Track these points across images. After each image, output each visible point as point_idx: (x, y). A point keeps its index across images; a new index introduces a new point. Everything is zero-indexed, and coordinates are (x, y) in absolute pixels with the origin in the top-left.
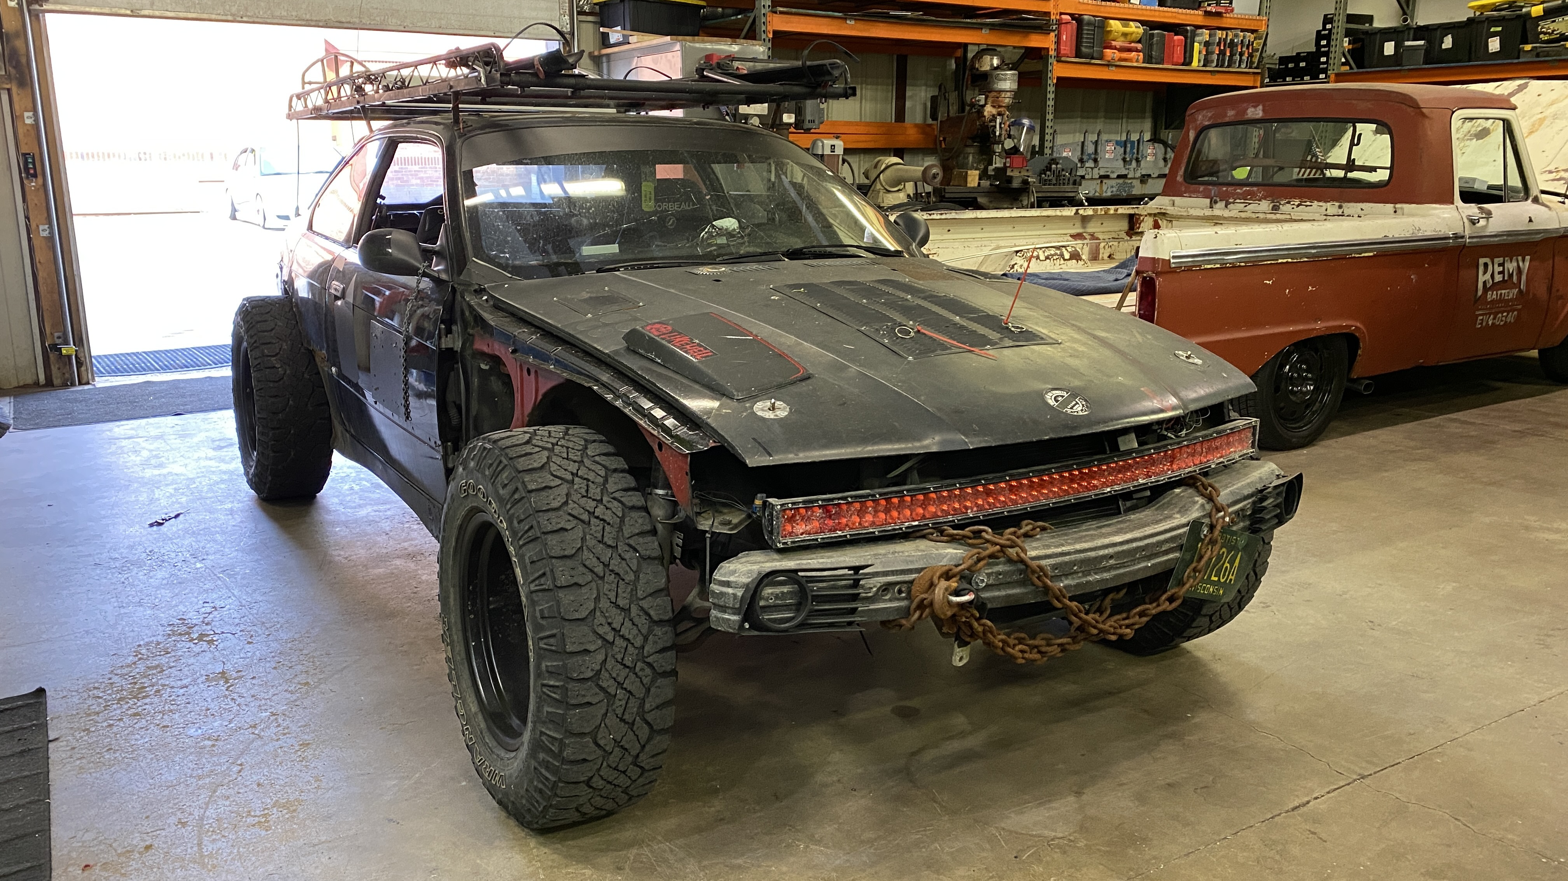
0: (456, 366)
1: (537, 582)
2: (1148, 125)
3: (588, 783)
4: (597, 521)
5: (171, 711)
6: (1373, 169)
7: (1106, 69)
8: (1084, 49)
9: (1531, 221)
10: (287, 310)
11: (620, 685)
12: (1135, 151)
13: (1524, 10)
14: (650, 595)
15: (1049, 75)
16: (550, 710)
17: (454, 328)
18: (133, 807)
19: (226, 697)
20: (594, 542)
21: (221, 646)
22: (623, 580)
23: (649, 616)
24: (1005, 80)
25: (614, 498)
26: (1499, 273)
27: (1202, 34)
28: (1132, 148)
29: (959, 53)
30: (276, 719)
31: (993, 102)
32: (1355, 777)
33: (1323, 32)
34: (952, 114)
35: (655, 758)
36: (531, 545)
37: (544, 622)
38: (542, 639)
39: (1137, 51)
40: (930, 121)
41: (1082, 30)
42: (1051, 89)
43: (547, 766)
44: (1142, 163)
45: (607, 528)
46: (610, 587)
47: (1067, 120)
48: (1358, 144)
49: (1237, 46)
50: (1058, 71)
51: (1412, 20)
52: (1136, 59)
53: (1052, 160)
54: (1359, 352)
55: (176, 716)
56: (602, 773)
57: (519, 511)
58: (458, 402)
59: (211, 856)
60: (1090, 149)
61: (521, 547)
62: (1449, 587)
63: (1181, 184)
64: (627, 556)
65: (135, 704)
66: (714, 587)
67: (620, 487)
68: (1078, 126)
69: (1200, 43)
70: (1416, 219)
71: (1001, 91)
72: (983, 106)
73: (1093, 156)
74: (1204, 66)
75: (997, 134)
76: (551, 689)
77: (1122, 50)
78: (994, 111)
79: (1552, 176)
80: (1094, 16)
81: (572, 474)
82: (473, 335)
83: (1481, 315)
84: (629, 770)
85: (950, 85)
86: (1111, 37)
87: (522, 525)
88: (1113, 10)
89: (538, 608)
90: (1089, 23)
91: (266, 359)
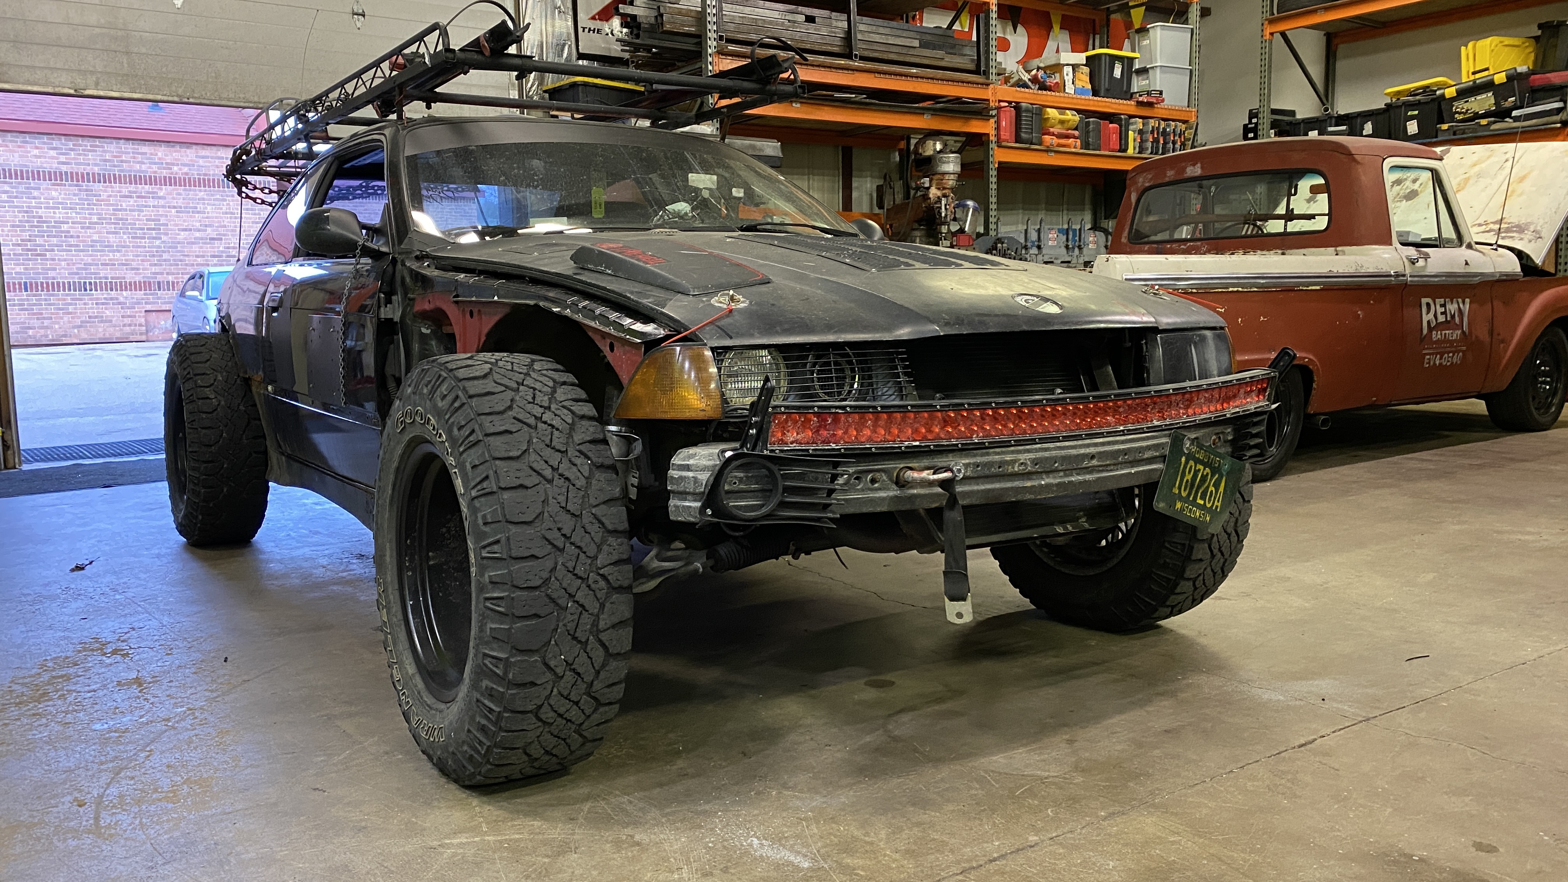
0: (395, 337)
1: (479, 487)
2: (1088, 217)
3: (536, 712)
4: (545, 426)
5: (76, 711)
6: (1311, 217)
7: (1045, 154)
8: (1023, 135)
9: (1467, 264)
10: (224, 343)
11: (571, 596)
12: (1077, 238)
13: (1438, 93)
14: (604, 503)
15: (991, 159)
16: (493, 626)
17: (394, 298)
18: (24, 790)
19: (139, 697)
20: (542, 446)
21: (137, 658)
22: (574, 485)
23: (603, 524)
24: (948, 162)
25: (564, 407)
26: (1442, 313)
27: (1136, 123)
28: (1074, 236)
29: (902, 145)
30: (194, 713)
31: (937, 184)
32: (1360, 719)
33: (1250, 126)
34: (898, 201)
35: (611, 690)
36: (472, 451)
37: (486, 529)
38: (484, 547)
39: (1075, 137)
40: (877, 210)
41: (1020, 116)
42: (993, 173)
43: (491, 694)
44: (1085, 250)
45: (556, 433)
46: (559, 492)
47: (1009, 212)
48: (1295, 194)
49: (1169, 135)
50: (998, 156)
51: (1332, 109)
52: (1074, 144)
53: (998, 239)
54: (1314, 385)
55: (81, 714)
56: (552, 703)
57: (460, 418)
58: (397, 375)
59: (109, 827)
60: (1033, 236)
61: (461, 454)
62: (1431, 576)
63: (1126, 245)
64: (578, 461)
65: (36, 706)
66: (673, 473)
67: (570, 397)
68: (1020, 216)
69: (1134, 131)
70: (1358, 258)
71: (944, 174)
72: (928, 188)
73: (1036, 243)
74: (1139, 153)
75: (943, 215)
76: (494, 602)
77: (1060, 136)
78: (939, 193)
79: (1483, 228)
80: (1032, 104)
81: (518, 383)
82: (413, 299)
83: (1427, 354)
84: (582, 702)
85: (895, 176)
86: (1048, 125)
87: (462, 432)
88: (1049, 98)
89: (480, 515)
90: (1027, 110)
91: (199, 389)
